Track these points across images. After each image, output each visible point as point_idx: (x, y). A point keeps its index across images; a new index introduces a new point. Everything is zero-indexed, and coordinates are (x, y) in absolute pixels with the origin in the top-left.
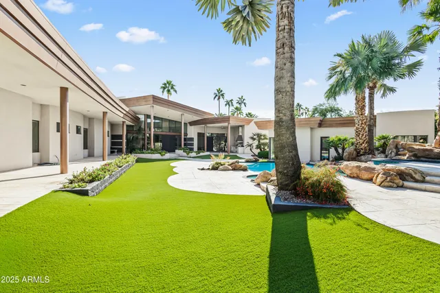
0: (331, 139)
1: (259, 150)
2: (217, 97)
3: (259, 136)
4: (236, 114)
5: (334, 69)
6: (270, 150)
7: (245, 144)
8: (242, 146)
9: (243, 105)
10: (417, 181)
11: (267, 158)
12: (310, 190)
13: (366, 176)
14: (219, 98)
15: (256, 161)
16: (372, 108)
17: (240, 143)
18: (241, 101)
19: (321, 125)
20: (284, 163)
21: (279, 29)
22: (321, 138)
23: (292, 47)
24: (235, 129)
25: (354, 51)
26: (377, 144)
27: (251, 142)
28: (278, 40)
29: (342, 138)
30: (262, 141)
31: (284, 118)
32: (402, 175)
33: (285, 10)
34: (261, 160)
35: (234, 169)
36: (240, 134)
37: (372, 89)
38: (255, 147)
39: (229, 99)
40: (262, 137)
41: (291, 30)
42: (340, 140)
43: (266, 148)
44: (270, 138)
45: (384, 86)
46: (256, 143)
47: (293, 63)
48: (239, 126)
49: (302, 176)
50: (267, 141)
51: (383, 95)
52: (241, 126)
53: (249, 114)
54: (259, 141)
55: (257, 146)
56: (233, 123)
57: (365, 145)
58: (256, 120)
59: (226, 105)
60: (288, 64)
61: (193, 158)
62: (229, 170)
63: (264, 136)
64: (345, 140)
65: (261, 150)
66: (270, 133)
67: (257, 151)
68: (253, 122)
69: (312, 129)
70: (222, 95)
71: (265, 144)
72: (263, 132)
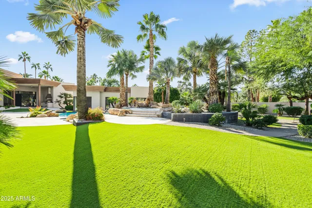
0: (109, 99)
1: (66, 105)
2: (22, 59)
3: (66, 95)
4: (44, 76)
5: (111, 62)
6: (74, 104)
7: (54, 100)
8: (51, 102)
9: (49, 69)
10: (130, 114)
11: (72, 110)
12: (91, 117)
13: (116, 113)
14: (24, 60)
15: (64, 112)
16: (127, 84)
17: (49, 100)
18: (48, 66)
19: (106, 90)
20: (81, 108)
21: (79, 51)
22: (106, 98)
23: (84, 60)
24: (45, 89)
25: (119, 56)
26: (129, 101)
27: (59, 99)
28: (78, 55)
29: (115, 98)
30: (68, 99)
31: (81, 89)
32: (126, 112)
33: (81, 44)
34: (67, 111)
35: (49, 116)
36: (49, 93)
37: (127, 75)
38: (62, 103)
39: (35, 63)
40: (68, 96)
41: (84, 53)
42: (113, 99)
43: (71, 103)
44: (74, 97)
45: (132, 74)
46: (63, 100)
47: (85, 66)
48: (48, 87)
49: (88, 112)
50: (72, 99)
51: (132, 78)
52: (50, 87)
53: (56, 77)
54: (66, 99)
55: (64, 102)
56: (42, 84)
57: (124, 102)
58: (62, 84)
59: (32, 67)
60: (83, 67)
61: (4, 111)
62: (45, 117)
63: (70, 95)
64: (116, 99)
65: (67, 105)
66: (73, 93)
67: (64, 106)
68: (60, 85)
69: (100, 92)
70: (28, 58)
71: (70, 101)
72: (68, 92)
